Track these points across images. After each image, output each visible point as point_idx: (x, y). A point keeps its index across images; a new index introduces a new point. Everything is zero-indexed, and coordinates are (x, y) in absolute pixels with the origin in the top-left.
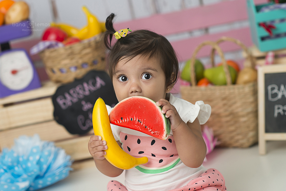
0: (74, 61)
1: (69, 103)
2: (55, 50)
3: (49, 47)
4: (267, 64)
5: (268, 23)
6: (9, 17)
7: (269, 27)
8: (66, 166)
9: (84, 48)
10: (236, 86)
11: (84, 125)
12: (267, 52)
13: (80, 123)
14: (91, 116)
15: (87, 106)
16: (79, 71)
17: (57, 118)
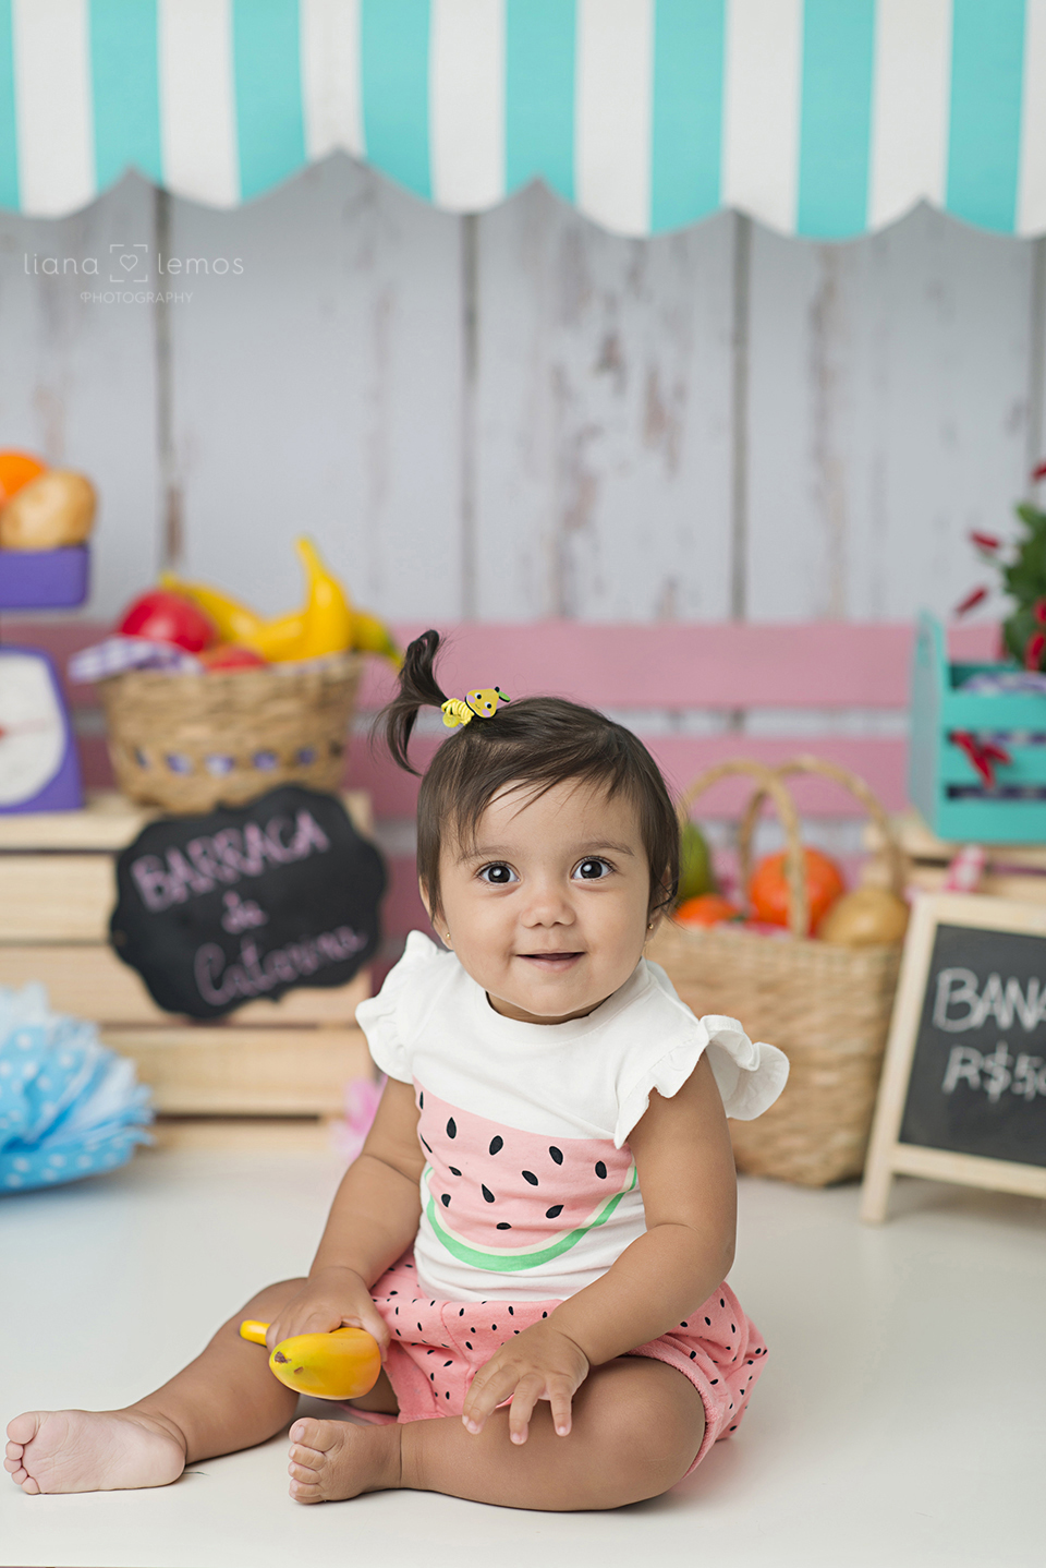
0: (228, 736)
1: (176, 890)
2: (166, 682)
3: (142, 666)
4: (953, 888)
5: (985, 737)
7: (985, 755)
8: (129, 1123)
9: (278, 695)
10: (819, 949)
11: (217, 983)
12: (961, 846)
13: (203, 974)
14: (250, 955)
15: (243, 916)
16: (237, 777)
17: (122, 939)
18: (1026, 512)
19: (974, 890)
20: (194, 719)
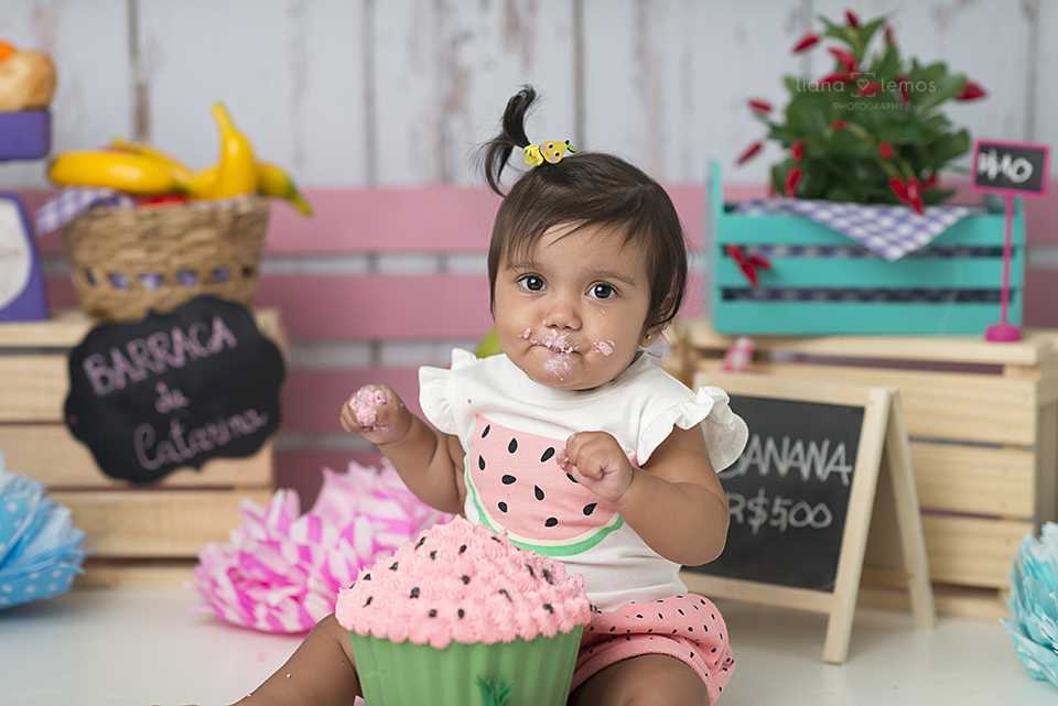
0: (158, 257)
2: (108, 215)
4: (728, 369)
5: (752, 252)
7: (751, 263)
9: (196, 225)
11: (151, 454)
13: (140, 448)
14: (176, 431)
15: (170, 401)
16: (165, 291)
17: (74, 419)
18: (789, 83)
19: (744, 370)
20: (129, 246)
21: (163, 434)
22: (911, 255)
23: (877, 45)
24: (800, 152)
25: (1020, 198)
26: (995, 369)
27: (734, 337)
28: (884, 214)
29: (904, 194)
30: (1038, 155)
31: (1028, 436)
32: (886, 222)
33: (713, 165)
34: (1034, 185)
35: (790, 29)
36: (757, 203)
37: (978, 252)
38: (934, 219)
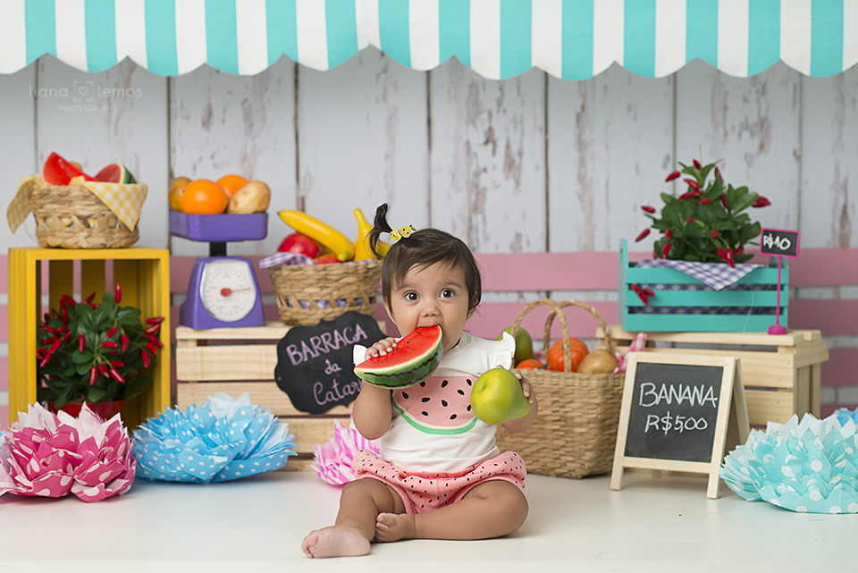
0: (326, 291)
2: (300, 269)
3: (288, 263)
4: (633, 350)
5: (644, 287)
6: (236, 204)
7: (645, 294)
9: (347, 274)
10: (577, 375)
11: (322, 398)
14: (335, 386)
16: (330, 310)
17: (280, 379)
18: (664, 196)
19: (642, 350)
20: (311, 285)
21: (328, 387)
22: (727, 287)
23: (711, 177)
24: (670, 234)
25: (786, 259)
26: (773, 349)
27: (636, 333)
28: (714, 267)
29: (726, 257)
30: (793, 236)
31: (790, 384)
32: (715, 271)
33: (623, 241)
34: (792, 252)
35: (665, 166)
36: (647, 261)
37: (765, 287)
38: (740, 269)
